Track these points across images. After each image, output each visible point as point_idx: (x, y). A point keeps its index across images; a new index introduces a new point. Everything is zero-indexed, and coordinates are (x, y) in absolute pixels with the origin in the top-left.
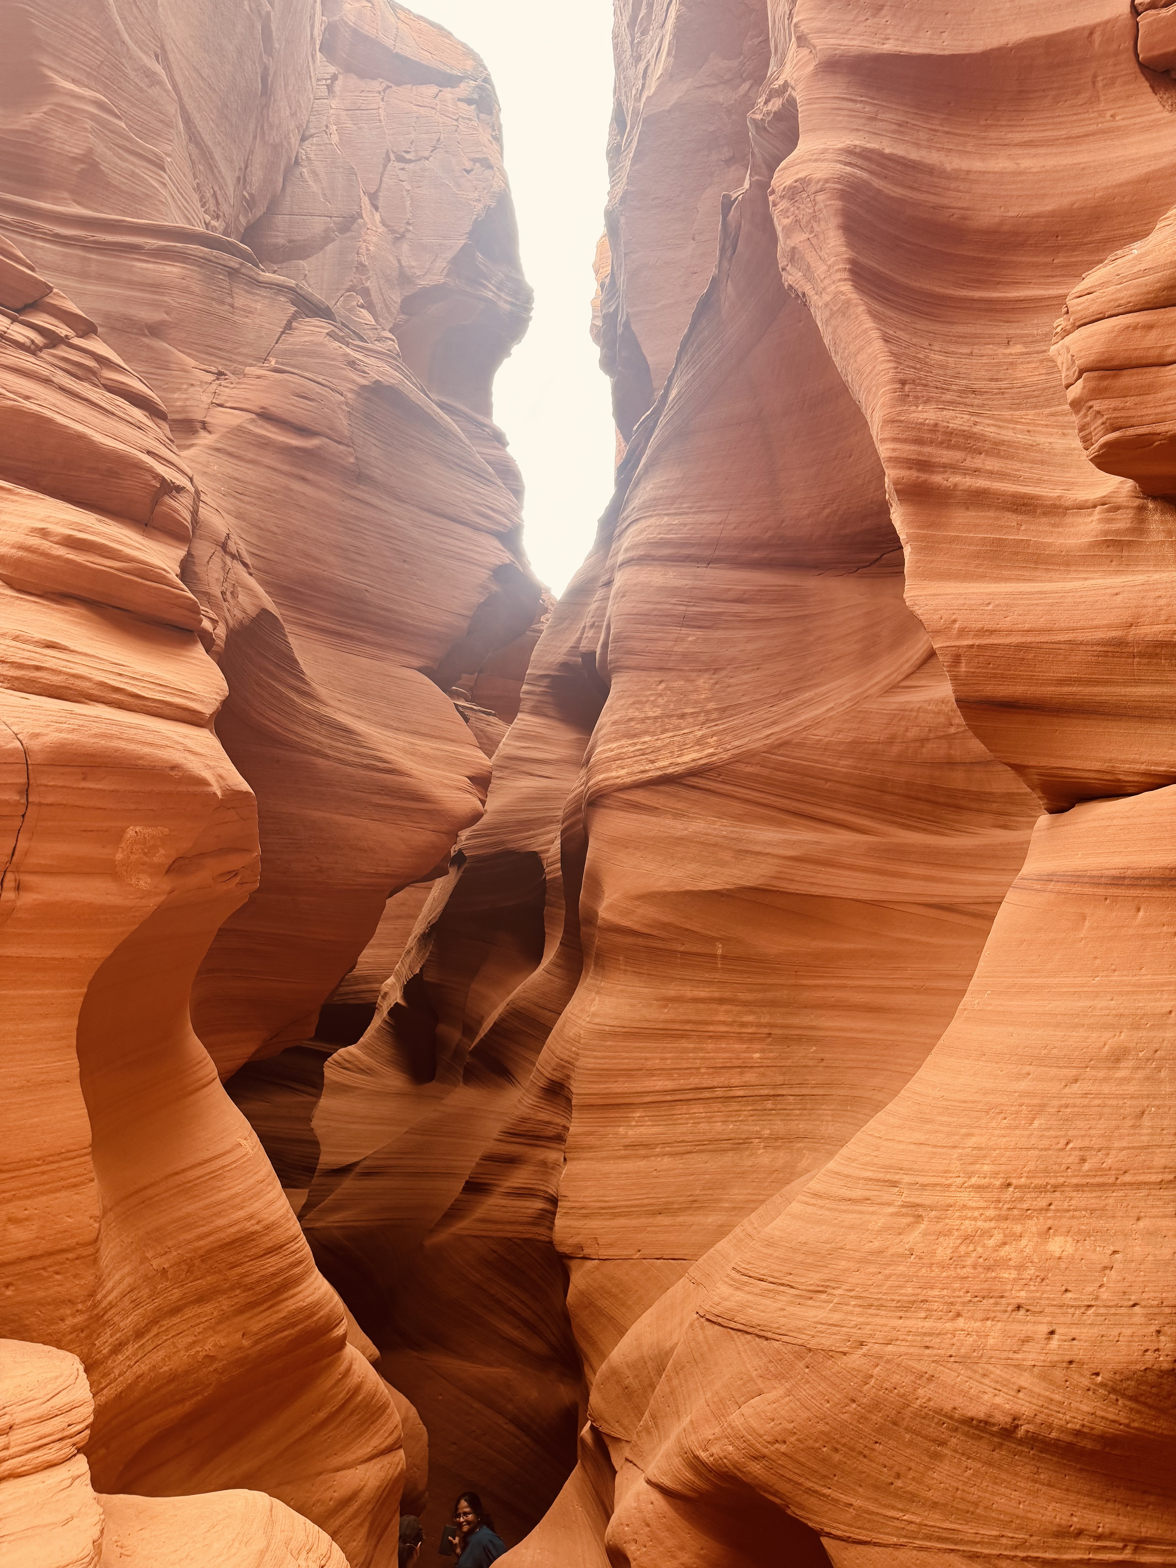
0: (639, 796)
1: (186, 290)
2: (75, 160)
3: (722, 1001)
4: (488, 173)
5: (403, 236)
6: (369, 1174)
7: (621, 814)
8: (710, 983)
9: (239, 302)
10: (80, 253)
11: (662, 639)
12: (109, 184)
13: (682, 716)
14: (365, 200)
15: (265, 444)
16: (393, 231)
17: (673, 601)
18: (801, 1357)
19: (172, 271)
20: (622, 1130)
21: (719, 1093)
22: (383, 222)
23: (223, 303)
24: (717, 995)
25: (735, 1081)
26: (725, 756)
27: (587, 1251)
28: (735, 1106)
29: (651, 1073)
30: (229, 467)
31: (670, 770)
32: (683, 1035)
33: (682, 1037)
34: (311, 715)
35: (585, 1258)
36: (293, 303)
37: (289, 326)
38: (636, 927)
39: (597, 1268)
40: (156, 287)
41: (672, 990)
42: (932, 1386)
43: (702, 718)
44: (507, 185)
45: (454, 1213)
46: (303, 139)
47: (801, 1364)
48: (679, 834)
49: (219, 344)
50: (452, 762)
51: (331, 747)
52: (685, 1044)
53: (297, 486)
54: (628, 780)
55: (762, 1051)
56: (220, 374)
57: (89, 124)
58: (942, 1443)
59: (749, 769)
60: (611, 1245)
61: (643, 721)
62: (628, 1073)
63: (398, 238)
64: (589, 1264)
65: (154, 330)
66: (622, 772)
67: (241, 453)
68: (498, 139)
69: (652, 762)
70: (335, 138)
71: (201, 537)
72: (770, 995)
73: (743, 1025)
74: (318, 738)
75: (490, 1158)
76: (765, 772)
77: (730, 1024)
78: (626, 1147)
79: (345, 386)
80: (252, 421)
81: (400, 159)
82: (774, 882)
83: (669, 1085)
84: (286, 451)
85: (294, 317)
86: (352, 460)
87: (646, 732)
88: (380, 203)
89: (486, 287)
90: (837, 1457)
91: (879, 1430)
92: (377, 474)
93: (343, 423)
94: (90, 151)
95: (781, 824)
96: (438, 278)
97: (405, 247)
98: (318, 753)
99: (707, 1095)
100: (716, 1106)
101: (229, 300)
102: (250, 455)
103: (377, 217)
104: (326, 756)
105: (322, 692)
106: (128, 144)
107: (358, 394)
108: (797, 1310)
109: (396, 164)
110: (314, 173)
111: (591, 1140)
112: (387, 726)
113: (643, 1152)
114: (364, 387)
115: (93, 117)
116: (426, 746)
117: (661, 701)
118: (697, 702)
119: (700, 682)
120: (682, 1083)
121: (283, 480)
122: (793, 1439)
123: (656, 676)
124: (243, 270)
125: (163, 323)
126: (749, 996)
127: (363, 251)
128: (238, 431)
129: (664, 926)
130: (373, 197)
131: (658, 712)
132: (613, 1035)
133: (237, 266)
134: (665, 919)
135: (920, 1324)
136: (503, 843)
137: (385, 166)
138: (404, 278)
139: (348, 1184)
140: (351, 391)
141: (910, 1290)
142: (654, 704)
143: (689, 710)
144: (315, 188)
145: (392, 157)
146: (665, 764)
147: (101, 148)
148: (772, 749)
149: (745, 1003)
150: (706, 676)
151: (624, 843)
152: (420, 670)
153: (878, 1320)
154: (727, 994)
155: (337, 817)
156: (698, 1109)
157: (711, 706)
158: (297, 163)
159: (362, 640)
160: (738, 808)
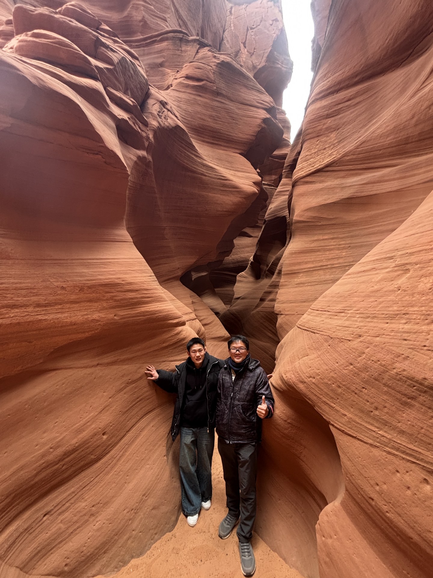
0: (308, 179)
1: (168, 49)
2: (140, 21)
3: (333, 239)
4: (278, 23)
5: (253, 54)
6: (243, 299)
7: (302, 186)
8: (329, 233)
9: (183, 49)
10: (142, 48)
11: (319, 126)
12: (151, 28)
13: (325, 149)
14: (242, 45)
15: (188, 86)
16: (250, 53)
17: (323, 111)
18: (326, 341)
19: (164, 44)
20: (296, 280)
21: (329, 266)
22: (248, 51)
23: (178, 50)
24: (332, 237)
25: (336, 262)
26: (339, 156)
27: (282, 313)
28: (334, 270)
29: (306, 263)
30: (177, 94)
31: (319, 167)
32: (319, 251)
33: (317, 251)
34: (199, 163)
35: (282, 314)
36: (199, 44)
37: (197, 52)
38: (304, 220)
39: (284, 317)
40: (161, 51)
41: (316, 238)
42: (407, 362)
43: (331, 147)
44: (283, 26)
45: (257, 306)
46: (224, 31)
47: (327, 344)
48: (321, 187)
49: (178, 64)
50: (247, 178)
51: (207, 173)
52: (318, 253)
53: (199, 98)
54: (304, 174)
55: (347, 252)
56: (178, 71)
57: (142, 8)
58: (413, 398)
59: (348, 158)
60: (288, 311)
61: (311, 155)
62: (299, 264)
63: (252, 55)
64: (282, 316)
65: (161, 65)
66: (303, 173)
67: (180, 90)
68: (281, 11)
69: (313, 166)
70: (232, 28)
71: (152, 98)
72: (351, 234)
73: (340, 245)
74: (203, 170)
75: (265, 292)
76: (354, 157)
77: (335, 245)
78: (297, 284)
79: (212, 64)
80: (184, 80)
81: (252, 29)
82: (356, 194)
83: (312, 266)
84: (194, 87)
85: (199, 49)
86: (215, 88)
87: (311, 158)
88: (247, 45)
89: (278, 64)
90: (340, 390)
91: (366, 382)
92: (224, 92)
93: (212, 76)
94: (144, 17)
95: (360, 174)
96: (263, 64)
97: (254, 57)
98: (202, 174)
99: (325, 267)
100: (327, 271)
101: (180, 49)
102: (183, 90)
103: (246, 50)
104: (205, 176)
105: (205, 158)
106: (154, 14)
107: (217, 66)
108: (328, 321)
109: (251, 31)
110: (228, 41)
111: (286, 283)
112: (227, 169)
113: (302, 285)
114: (218, 63)
115: (144, 6)
116: (240, 174)
117: (317, 147)
118: (330, 142)
119: (332, 136)
120: (317, 265)
121: (193, 97)
122: (318, 377)
123: (316, 139)
124: (184, 38)
125: (163, 62)
126: (343, 236)
127: (241, 61)
128: (180, 83)
129: (314, 218)
130: (244, 44)
131: (316, 150)
132: (295, 253)
133: (181, 37)
134: (315, 215)
135: (401, 326)
136: (276, 215)
137: (247, 32)
138: (254, 67)
139: (239, 301)
140: (214, 65)
141: (395, 308)
142: (315, 148)
143: (327, 146)
144: (228, 46)
145: (249, 29)
146: (318, 166)
147: (147, 16)
148: (357, 147)
149: (342, 238)
150: (334, 132)
151: (302, 195)
152: (240, 154)
153: (372, 324)
154: (335, 236)
155: (210, 194)
156: (321, 272)
157: (336, 141)
158: (223, 40)
159: (221, 145)
160: (342, 174)
